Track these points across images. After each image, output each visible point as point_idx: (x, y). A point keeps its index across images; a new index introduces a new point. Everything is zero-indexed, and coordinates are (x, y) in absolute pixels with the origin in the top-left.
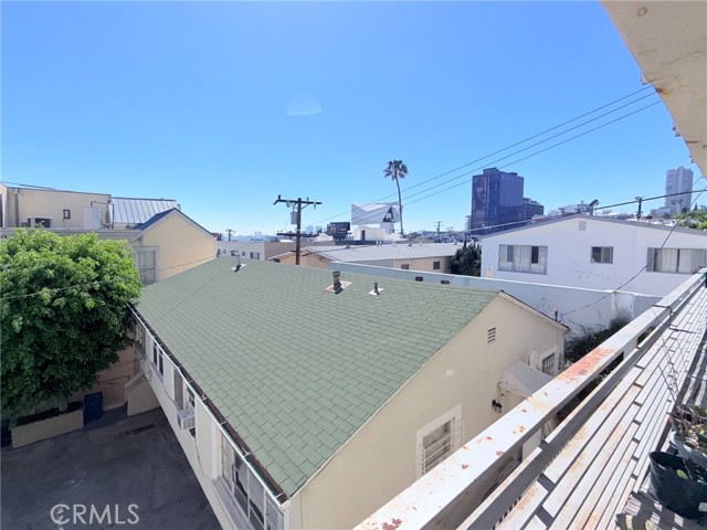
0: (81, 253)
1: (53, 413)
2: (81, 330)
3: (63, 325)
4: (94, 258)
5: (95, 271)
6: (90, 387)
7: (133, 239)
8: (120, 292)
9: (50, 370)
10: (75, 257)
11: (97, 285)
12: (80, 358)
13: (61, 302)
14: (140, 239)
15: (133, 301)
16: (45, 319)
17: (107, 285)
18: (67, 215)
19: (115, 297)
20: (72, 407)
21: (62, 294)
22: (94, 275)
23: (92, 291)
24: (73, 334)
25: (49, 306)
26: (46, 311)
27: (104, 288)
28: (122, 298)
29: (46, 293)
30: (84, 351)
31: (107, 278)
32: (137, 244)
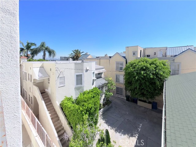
0: (152, 63)
1: (145, 102)
2: (150, 83)
3: (146, 81)
4: (155, 65)
5: (154, 68)
6: (153, 99)
7: (171, 60)
8: (161, 75)
9: (143, 90)
10: (150, 64)
11: (154, 73)
12: (149, 90)
13: (145, 75)
14: (174, 60)
15: (166, 79)
16: (142, 78)
17: (157, 73)
18: (155, 54)
19: (159, 76)
20: (149, 103)
21: (146, 73)
22: (154, 69)
23: (153, 74)
24: (148, 84)
25: (143, 75)
26: (142, 76)
27: (156, 73)
28: (161, 77)
29: (142, 72)
30: (151, 89)
31: (157, 71)
32: (172, 62)
